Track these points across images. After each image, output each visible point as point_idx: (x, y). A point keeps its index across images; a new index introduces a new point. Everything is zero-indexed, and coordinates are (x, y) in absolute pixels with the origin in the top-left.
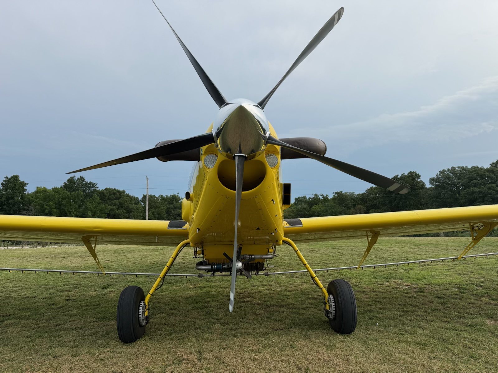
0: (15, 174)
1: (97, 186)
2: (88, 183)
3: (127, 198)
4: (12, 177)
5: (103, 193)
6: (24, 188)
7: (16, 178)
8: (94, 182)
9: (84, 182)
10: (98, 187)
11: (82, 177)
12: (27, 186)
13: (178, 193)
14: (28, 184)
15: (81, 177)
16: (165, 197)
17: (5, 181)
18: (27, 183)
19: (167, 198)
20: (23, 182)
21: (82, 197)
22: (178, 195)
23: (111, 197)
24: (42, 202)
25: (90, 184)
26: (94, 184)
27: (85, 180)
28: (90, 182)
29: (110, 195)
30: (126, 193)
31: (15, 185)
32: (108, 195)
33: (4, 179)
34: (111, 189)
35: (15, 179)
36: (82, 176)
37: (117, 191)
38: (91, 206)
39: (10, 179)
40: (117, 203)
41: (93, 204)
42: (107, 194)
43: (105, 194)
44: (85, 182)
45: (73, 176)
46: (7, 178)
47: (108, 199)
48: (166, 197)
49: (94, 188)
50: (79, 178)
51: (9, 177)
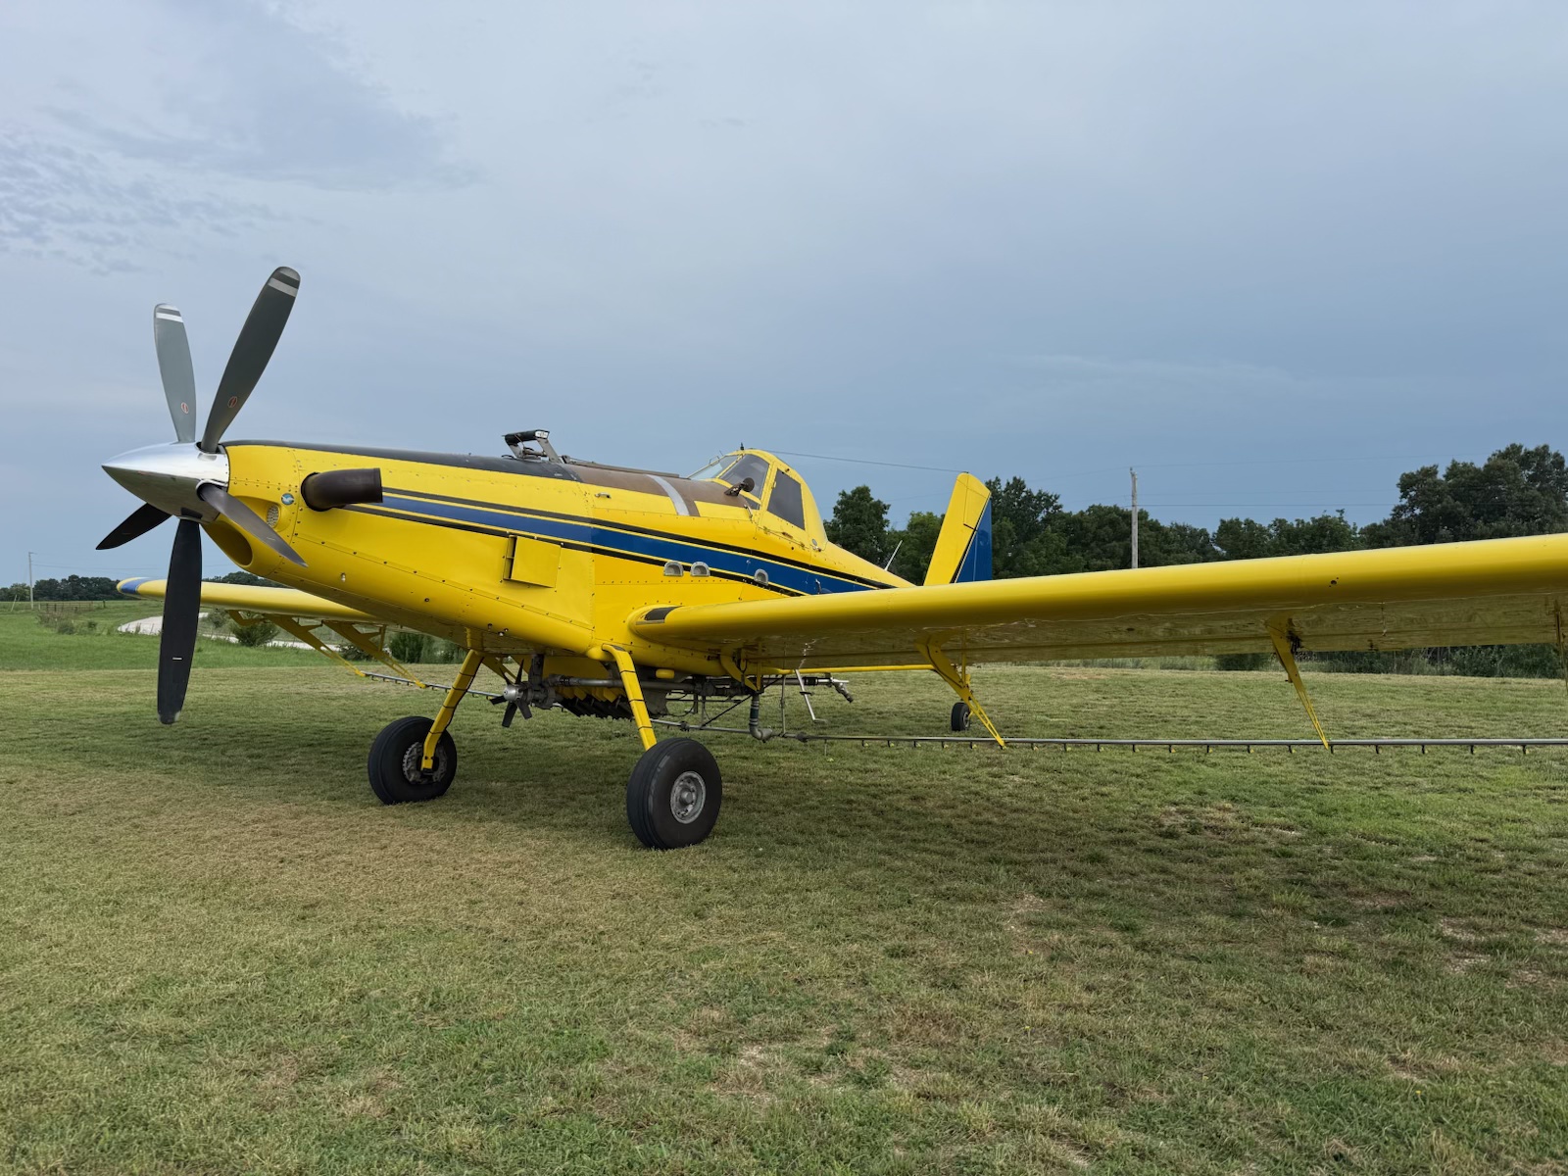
0: (861, 485)
1: (1059, 502)
2: (1035, 494)
3: (1150, 533)
4: (854, 493)
5: (1079, 520)
6: (881, 518)
7: (862, 493)
8: (1051, 491)
9: (1024, 494)
10: (1061, 506)
11: (1019, 481)
12: (889, 511)
13: (1342, 512)
14: (889, 506)
15: (1015, 479)
16: (1295, 526)
17: (840, 503)
18: (887, 504)
19: (1300, 530)
20: (879, 502)
21: (1010, 535)
22: (1341, 519)
23: (1102, 532)
24: (914, 553)
25: (1040, 495)
26: (1051, 497)
27: (1024, 487)
28: (1040, 492)
29: (1099, 527)
30: (1149, 519)
31: (861, 511)
32: (1093, 529)
33: (840, 498)
34: (1106, 507)
35: (862, 495)
36: (1018, 478)
37: (1120, 515)
38: (1034, 561)
39: (851, 498)
40: (1117, 549)
41: (1041, 555)
42: (1089, 525)
43: (1085, 524)
44: (1027, 492)
45: (993, 480)
46: (844, 494)
47: (1094, 539)
48: (1298, 525)
49: (1050, 510)
50: (1011, 482)
51: (849, 492)
